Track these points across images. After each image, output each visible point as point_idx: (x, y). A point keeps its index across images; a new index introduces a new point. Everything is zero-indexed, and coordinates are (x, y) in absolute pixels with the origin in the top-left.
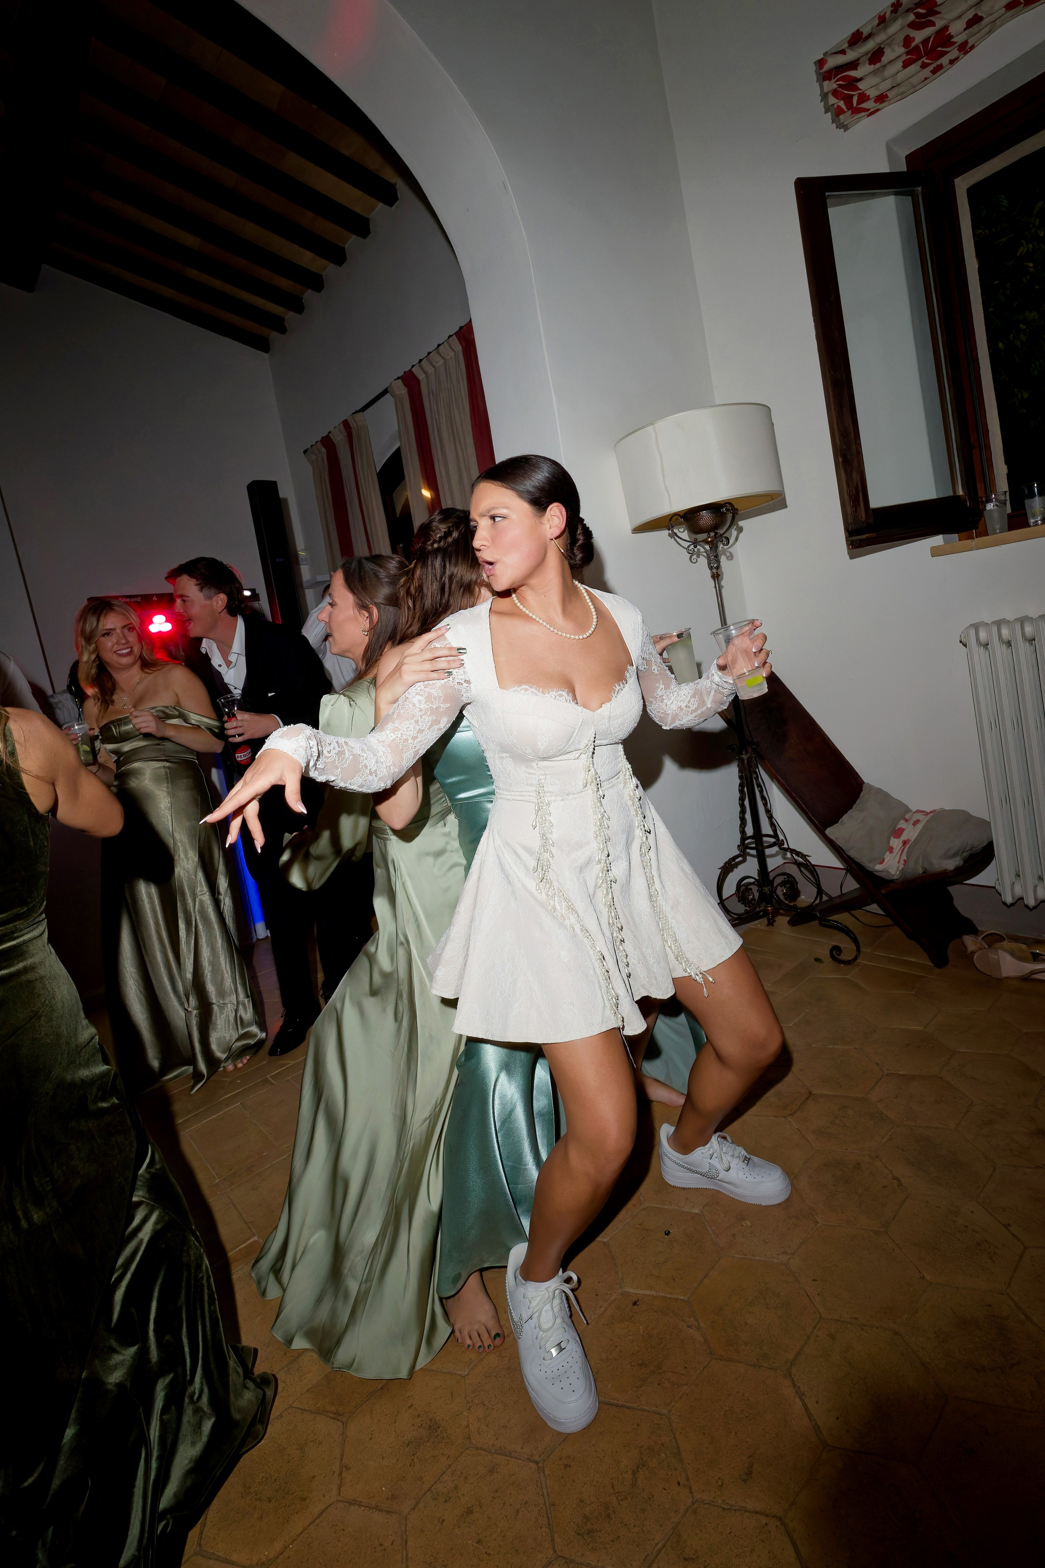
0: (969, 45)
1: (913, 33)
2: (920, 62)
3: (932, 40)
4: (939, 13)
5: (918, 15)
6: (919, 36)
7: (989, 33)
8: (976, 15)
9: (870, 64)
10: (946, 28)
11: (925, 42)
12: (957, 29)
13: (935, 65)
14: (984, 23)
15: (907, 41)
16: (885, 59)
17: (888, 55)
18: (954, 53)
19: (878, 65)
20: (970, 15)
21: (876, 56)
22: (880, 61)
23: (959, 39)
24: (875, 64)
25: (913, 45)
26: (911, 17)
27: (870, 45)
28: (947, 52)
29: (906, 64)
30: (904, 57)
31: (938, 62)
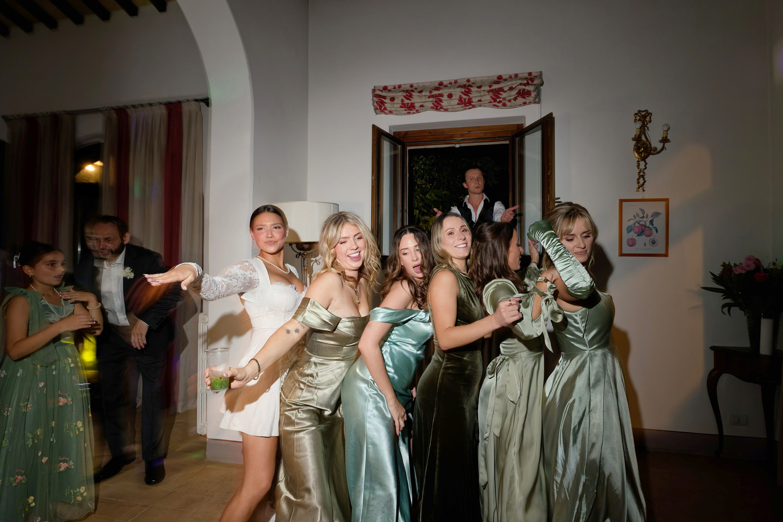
0: (419, 111)
1: (405, 99)
2: (405, 108)
3: (409, 104)
4: (412, 98)
5: (407, 95)
6: (406, 101)
7: (425, 111)
8: (423, 105)
9: (390, 100)
10: (413, 103)
11: (408, 104)
12: (417, 105)
13: (409, 111)
14: (424, 108)
15: (402, 101)
16: (395, 102)
17: (396, 101)
18: (415, 111)
19: (392, 102)
20: (421, 104)
21: (392, 99)
22: (393, 101)
23: (417, 108)
24: (392, 101)
25: (404, 103)
26: (405, 94)
27: (391, 95)
28: (413, 110)
29: (401, 107)
30: (401, 105)
31: (410, 111)
